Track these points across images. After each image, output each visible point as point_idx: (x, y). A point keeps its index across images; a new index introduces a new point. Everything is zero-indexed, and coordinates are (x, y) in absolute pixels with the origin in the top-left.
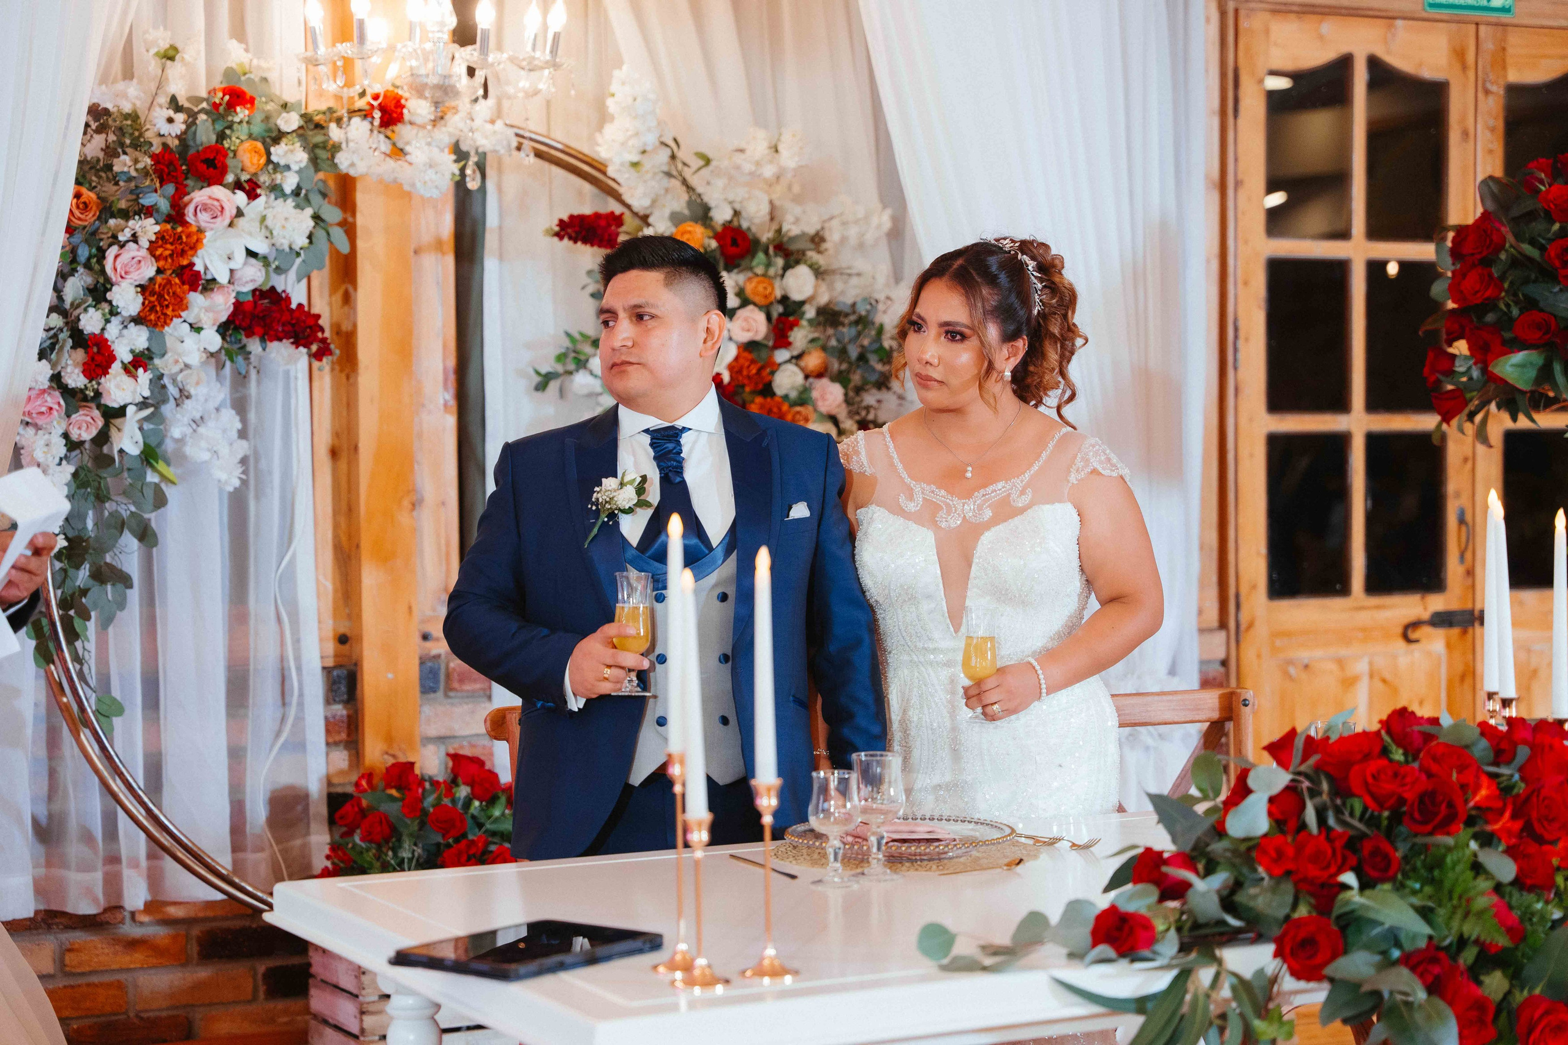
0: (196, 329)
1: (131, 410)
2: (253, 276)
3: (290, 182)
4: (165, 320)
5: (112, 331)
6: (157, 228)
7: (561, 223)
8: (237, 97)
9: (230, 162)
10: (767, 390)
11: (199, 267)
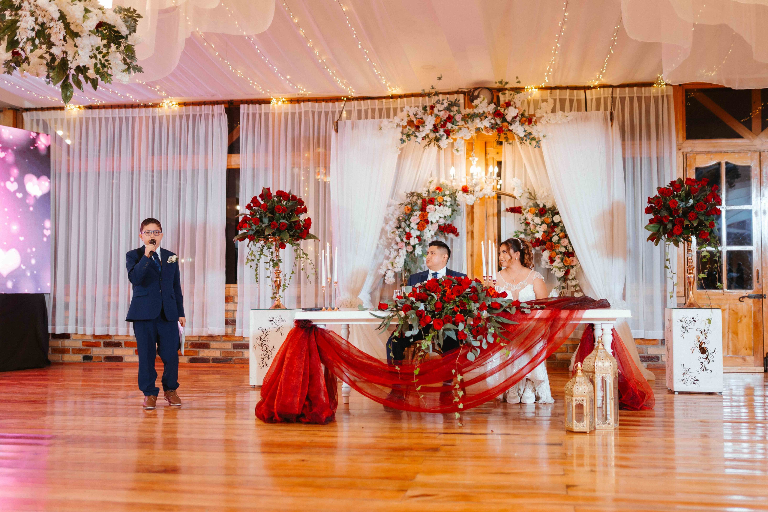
0: (430, 231)
1: (417, 246)
2: (442, 222)
3: (448, 204)
4: (424, 229)
5: (412, 232)
6: (420, 213)
7: (507, 209)
8: (439, 188)
9: (436, 201)
10: (551, 240)
11: (430, 220)
